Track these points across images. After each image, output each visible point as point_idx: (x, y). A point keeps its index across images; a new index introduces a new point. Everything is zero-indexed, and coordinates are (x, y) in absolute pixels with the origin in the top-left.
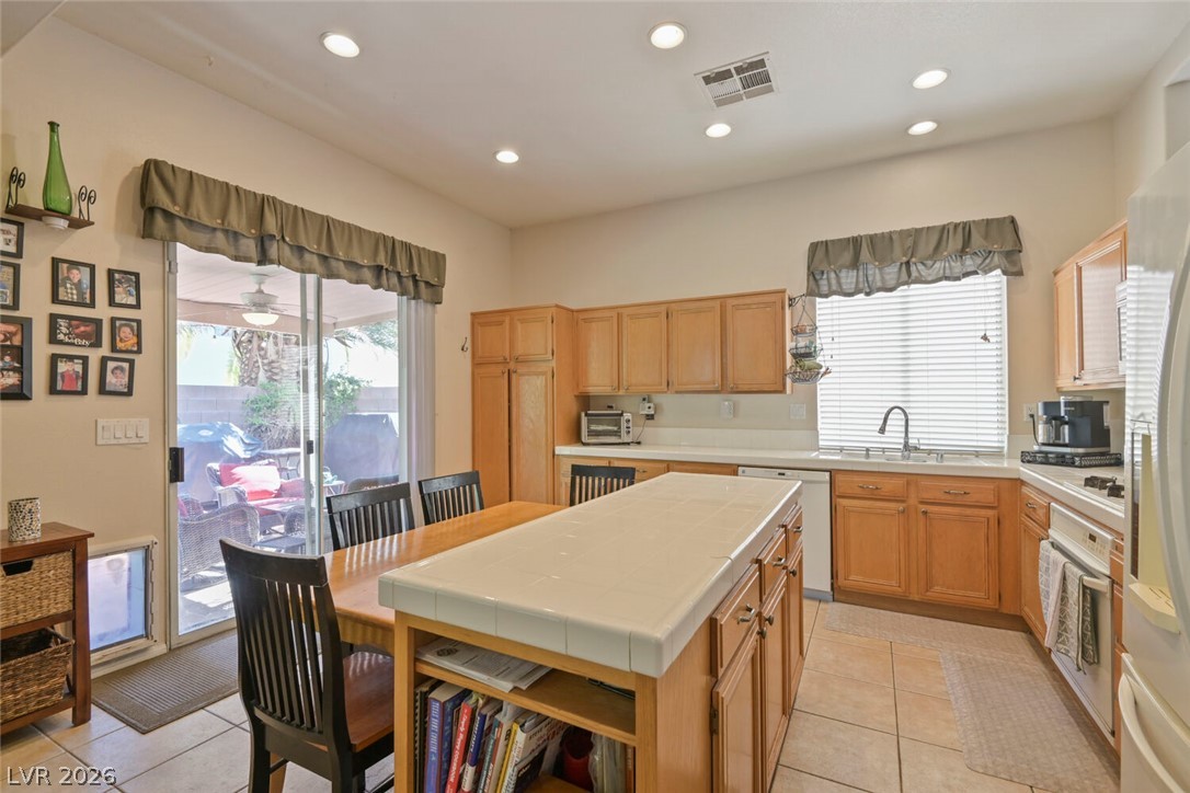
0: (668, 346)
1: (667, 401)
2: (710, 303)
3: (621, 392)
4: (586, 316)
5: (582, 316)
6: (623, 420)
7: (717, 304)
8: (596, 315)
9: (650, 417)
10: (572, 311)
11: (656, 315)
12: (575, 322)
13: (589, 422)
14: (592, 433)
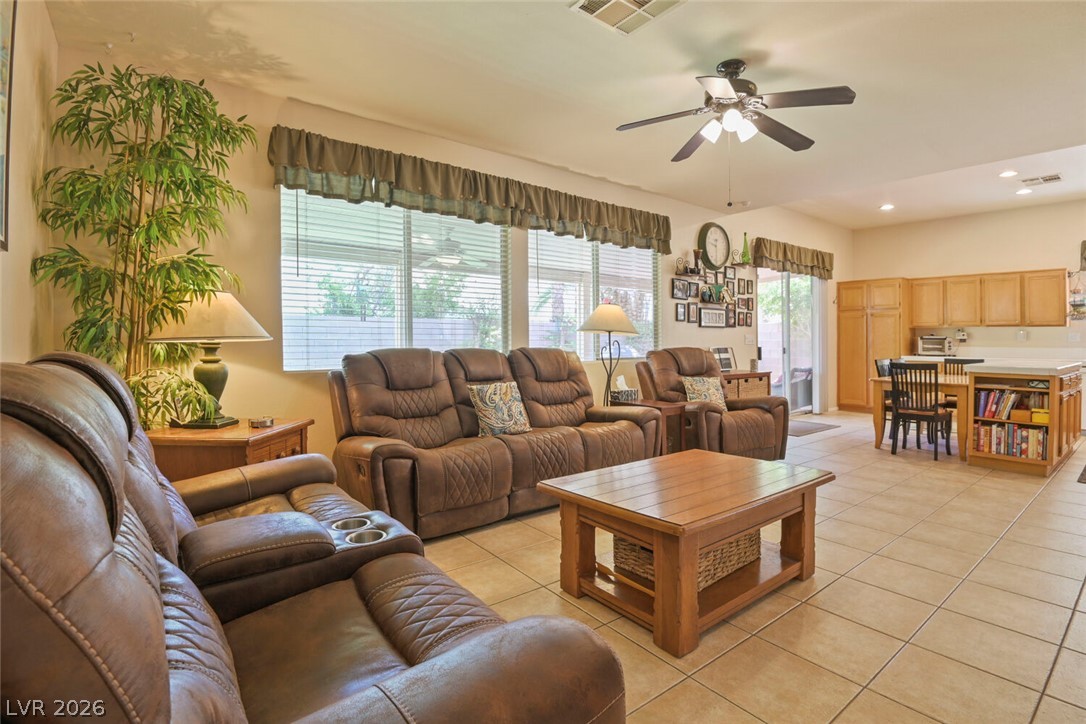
0: (981, 299)
1: (977, 332)
2: (1013, 276)
3: (945, 326)
4: (918, 282)
5: (915, 282)
6: (946, 342)
7: (1018, 276)
8: (926, 282)
9: (963, 341)
10: (908, 280)
11: (972, 282)
12: (911, 286)
13: (923, 343)
14: (924, 349)
